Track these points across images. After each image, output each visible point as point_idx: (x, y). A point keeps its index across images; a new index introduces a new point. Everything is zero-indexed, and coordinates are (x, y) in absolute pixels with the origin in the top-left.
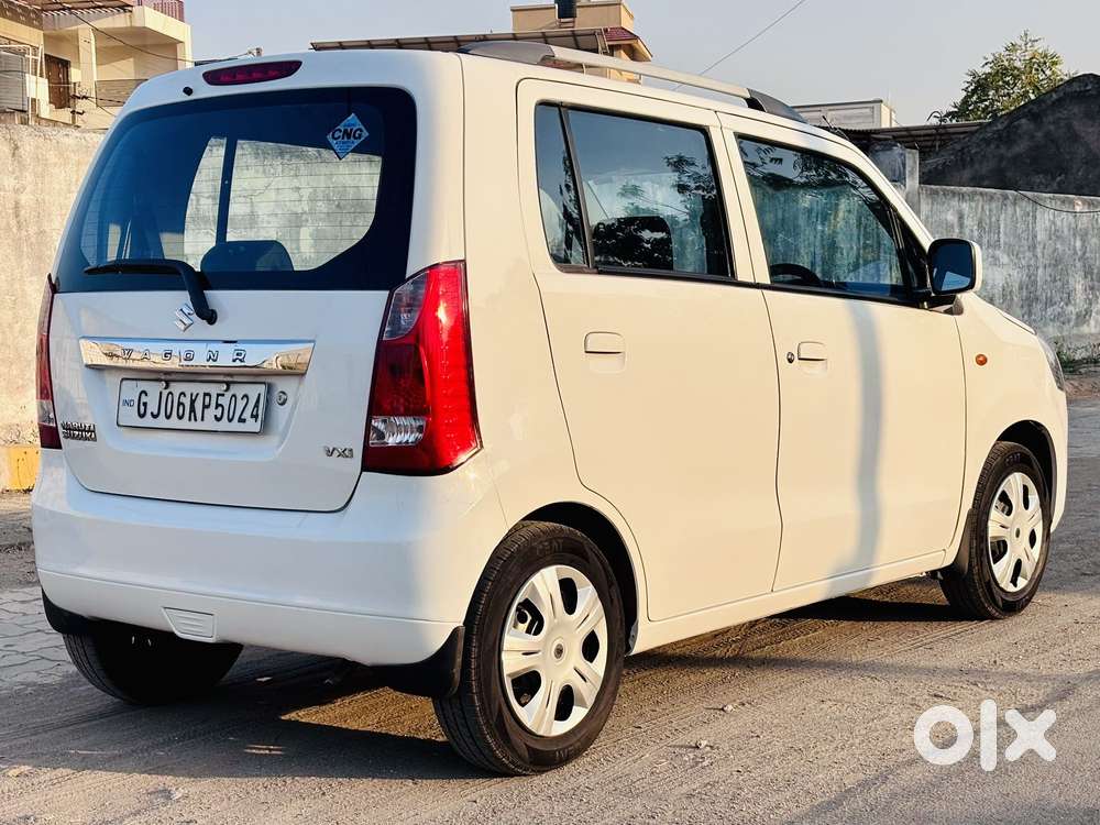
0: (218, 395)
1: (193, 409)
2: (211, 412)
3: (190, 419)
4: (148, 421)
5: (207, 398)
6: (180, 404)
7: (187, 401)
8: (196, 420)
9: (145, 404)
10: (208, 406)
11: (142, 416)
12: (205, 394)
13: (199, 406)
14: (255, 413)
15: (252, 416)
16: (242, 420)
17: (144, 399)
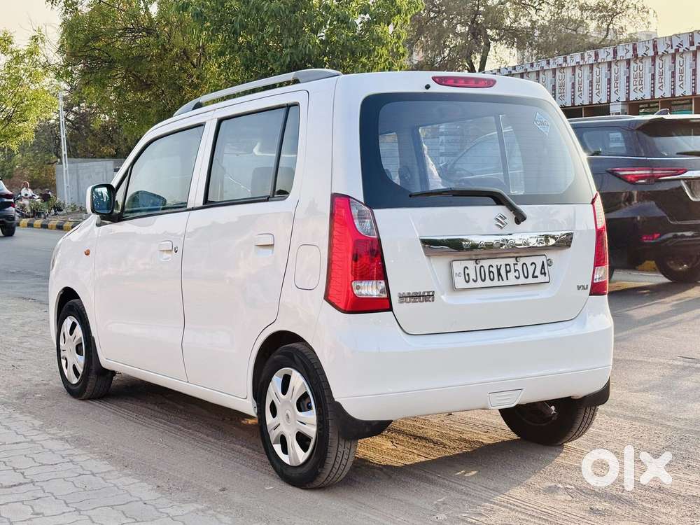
0: (514, 264)
1: (499, 274)
2: (512, 275)
3: (499, 280)
4: (472, 284)
5: (508, 267)
6: (490, 272)
7: (494, 270)
8: (503, 280)
9: (468, 274)
10: (510, 271)
11: (468, 282)
12: (506, 265)
13: (503, 272)
14: (543, 272)
15: (541, 274)
16: (534, 277)
17: (467, 272)
